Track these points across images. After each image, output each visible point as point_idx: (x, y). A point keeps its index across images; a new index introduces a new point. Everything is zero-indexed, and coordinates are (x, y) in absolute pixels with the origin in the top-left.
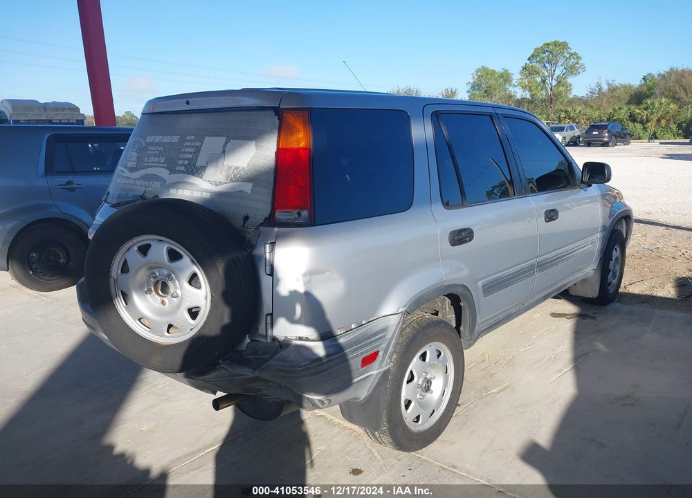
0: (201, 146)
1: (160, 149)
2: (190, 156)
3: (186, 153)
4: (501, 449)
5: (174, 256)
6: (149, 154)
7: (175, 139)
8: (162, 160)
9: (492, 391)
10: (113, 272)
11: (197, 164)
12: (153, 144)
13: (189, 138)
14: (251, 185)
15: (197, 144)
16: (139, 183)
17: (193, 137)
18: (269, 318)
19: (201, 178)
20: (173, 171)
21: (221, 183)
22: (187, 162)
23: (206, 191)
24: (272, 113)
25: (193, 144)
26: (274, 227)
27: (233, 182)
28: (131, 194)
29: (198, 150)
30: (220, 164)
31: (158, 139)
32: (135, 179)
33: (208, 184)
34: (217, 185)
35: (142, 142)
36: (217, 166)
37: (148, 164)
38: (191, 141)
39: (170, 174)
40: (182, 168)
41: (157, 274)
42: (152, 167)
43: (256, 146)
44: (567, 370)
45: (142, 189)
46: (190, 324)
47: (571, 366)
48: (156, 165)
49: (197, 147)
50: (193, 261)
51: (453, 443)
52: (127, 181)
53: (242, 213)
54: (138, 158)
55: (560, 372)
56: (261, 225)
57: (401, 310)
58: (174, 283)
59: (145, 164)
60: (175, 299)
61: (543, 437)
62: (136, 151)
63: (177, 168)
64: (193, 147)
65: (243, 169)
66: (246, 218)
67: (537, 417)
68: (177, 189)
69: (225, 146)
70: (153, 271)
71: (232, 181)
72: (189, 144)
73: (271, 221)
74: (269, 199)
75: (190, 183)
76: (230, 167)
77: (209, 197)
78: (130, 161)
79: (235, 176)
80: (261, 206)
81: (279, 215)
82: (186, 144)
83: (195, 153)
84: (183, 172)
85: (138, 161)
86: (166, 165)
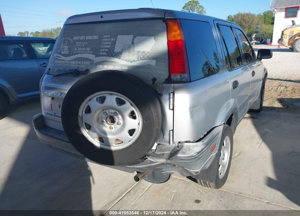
0: (116, 40)
1: (85, 43)
2: (109, 46)
3: (106, 45)
4: (256, 182)
5: (120, 102)
6: (77, 46)
7: (96, 37)
8: (89, 49)
9: (236, 155)
10: (80, 113)
11: (115, 51)
12: (79, 41)
13: (105, 36)
14: (155, 61)
15: (113, 40)
16: (73, 62)
17: (109, 36)
18: (171, 132)
19: (120, 58)
20: (97, 55)
21: (134, 61)
22: (107, 50)
23: (124, 66)
24: (161, 21)
25: (109, 40)
26: (172, 83)
27: (143, 60)
28: (68, 69)
29: (114, 43)
30: (132, 50)
31: (82, 38)
32: (70, 61)
33: (125, 61)
34: (131, 62)
35: (70, 40)
36: (129, 52)
37: (78, 52)
38: (108, 38)
39: (96, 57)
40: (105, 53)
41: (107, 112)
42: (81, 53)
43: (154, 39)
44: (261, 142)
45: (77, 66)
46: (129, 138)
47: (261, 140)
48: (83, 52)
49: (113, 41)
50: (131, 104)
51: (234, 182)
52: (64, 62)
53: (152, 77)
54: (69, 49)
55: (259, 144)
56: (164, 83)
57: (223, 123)
58: (118, 117)
59: (75, 52)
60: (118, 126)
61: (271, 175)
62: (67, 45)
63: (101, 53)
64: (110, 41)
65: (148, 52)
66: (154, 80)
67: (262, 165)
68: (103, 65)
69: (133, 40)
70: (105, 111)
71: (141, 59)
72: (106, 40)
73: (169, 81)
74: (167, 69)
75: (111, 61)
76: (139, 52)
77: (127, 68)
78: (64, 51)
79: (143, 57)
80: (163, 72)
81: (174, 77)
82: (104, 40)
83: (112, 45)
84: (105, 56)
85: (70, 51)
86: (92, 52)
